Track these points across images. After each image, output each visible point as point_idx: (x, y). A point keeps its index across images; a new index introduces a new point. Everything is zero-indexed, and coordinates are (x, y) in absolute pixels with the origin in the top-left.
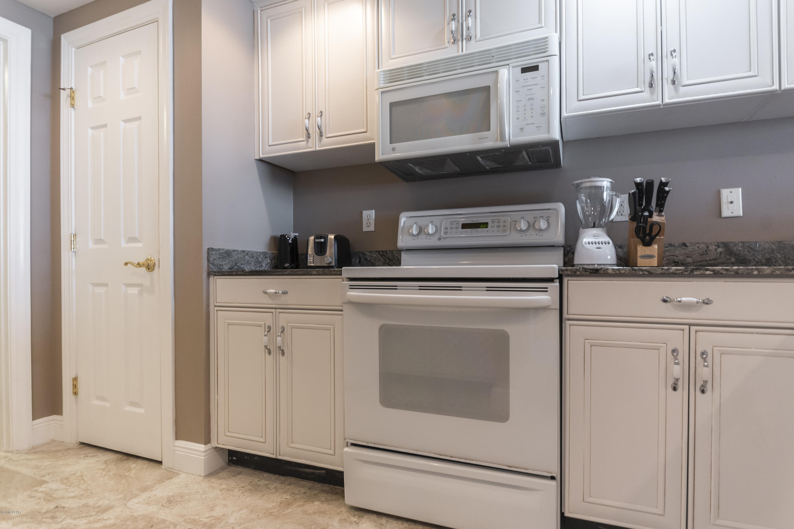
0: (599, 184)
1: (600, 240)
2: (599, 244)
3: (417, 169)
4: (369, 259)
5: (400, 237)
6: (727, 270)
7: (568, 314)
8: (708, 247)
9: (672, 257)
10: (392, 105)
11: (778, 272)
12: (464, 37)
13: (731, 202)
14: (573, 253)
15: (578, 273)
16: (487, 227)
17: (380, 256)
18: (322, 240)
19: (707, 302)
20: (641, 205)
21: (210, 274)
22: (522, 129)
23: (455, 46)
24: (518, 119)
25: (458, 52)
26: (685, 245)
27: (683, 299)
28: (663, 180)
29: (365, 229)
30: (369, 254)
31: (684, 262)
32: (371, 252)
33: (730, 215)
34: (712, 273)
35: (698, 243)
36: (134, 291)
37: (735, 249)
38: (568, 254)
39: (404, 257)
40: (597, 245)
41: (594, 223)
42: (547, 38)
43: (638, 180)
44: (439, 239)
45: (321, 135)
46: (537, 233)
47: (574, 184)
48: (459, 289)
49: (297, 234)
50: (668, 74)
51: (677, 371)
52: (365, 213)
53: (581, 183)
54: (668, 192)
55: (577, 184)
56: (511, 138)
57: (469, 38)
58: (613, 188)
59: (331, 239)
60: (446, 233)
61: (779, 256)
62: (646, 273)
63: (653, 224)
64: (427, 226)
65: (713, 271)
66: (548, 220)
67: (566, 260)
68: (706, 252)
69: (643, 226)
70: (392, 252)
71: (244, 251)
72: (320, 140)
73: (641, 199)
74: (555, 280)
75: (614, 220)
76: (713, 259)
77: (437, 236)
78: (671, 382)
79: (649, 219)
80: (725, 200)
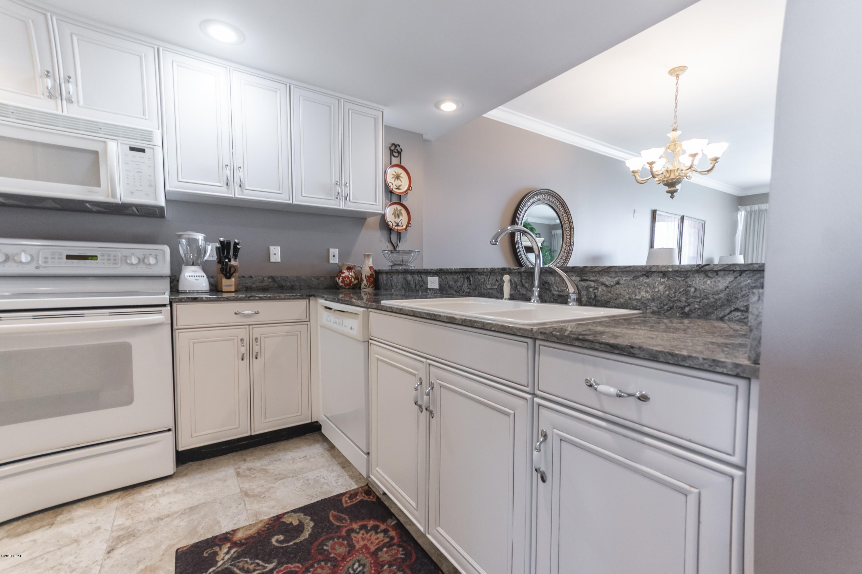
0: (196, 237)
1: (198, 274)
2: (197, 277)
6: (265, 297)
7: (177, 326)
8: (263, 278)
9: (244, 284)
11: (287, 297)
12: (64, 97)
13: (275, 254)
14: (178, 281)
15: (183, 300)
16: (95, 259)
19: (257, 313)
20: (224, 254)
22: (132, 193)
23: (53, 102)
24: (128, 184)
25: (58, 110)
26: (251, 277)
27: (246, 312)
28: (237, 241)
31: (251, 287)
33: (274, 261)
34: (258, 298)
35: (258, 276)
37: (277, 280)
38: (173, 281)
40: (196, 278)
41: (193, 262)
42: (149, 131)
43: (222, 239)
44: (38, 267)
46: (147, 266)
47: (176, 234)
48: (82, 315)
50: (237, 181)
51: (243, 350)
53: (183, 235)
54: (239, 249)
55: (179, 235)
56: (122, 198)
57: (70, 101)
58: (206, 240)
60: (46, 262)
61: (297, 284)
62: (225, 299)
63: (232, 266)
64: (19, 254)
65: (259, 297)
66: (156, 257)
67: (172, 285)
68: (263, 281)
69: (225, 268)
73: (223, 251)
74: (167, 306)
75: (208, 260)
76: (266, 285)
77: (34, 265)
78: (240, 356)
79: (229, 263)
80: (271, 252)
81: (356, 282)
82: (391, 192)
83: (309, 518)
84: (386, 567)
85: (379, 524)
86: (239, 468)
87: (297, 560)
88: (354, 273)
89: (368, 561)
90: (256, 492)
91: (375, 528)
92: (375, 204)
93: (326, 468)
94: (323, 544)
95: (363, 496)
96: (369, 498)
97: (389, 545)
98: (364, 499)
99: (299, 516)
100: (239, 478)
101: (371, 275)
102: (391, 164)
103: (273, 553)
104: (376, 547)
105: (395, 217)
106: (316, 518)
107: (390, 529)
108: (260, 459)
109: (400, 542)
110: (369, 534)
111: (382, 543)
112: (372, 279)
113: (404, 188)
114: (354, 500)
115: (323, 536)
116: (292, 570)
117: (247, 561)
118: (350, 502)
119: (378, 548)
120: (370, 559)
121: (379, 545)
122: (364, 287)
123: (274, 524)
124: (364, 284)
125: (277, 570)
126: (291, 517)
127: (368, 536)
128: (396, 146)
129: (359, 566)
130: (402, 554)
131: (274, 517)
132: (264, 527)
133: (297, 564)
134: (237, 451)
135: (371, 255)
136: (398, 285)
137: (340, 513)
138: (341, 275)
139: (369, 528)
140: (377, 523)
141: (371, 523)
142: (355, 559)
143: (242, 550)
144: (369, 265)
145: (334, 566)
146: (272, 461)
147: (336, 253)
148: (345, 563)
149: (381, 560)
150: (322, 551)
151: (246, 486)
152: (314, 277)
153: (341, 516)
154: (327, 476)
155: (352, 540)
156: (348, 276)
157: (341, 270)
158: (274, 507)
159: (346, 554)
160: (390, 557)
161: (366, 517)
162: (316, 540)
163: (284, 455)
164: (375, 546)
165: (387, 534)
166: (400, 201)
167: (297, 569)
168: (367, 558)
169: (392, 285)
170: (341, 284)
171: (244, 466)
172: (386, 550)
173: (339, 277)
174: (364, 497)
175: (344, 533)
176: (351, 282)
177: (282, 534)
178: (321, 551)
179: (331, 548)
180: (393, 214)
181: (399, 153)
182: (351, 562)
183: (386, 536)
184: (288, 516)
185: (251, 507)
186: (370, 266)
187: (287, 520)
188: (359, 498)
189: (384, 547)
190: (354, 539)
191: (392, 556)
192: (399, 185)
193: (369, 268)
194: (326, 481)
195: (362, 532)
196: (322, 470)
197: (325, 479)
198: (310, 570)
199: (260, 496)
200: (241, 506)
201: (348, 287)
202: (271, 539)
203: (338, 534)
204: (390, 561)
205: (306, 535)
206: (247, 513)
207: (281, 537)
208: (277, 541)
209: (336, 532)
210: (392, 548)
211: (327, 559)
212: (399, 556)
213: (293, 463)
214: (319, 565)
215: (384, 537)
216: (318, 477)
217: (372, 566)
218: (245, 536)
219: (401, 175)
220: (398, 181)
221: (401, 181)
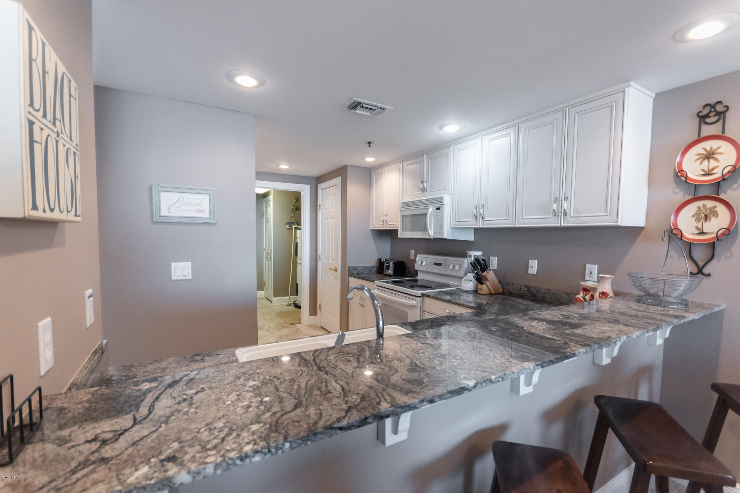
2: (468, 281)
4: (411, 271)
5: (416, 265)
7: (424, 309)
10: (403, 216)
12: (425, 190)
13: (533, 267)
16: (441, 265)
18: (388, 264)
21: (349, 276)
22: (435, 233)
23: (422, 193)
24: (434, 228)
25: (423, 197)
26: (513, 284)
29: (411, 258)
32: (412, 268)
33: (531, 273)
35: (518, 284)
36: (333, 278)
39: (418, 273)
42: (442, 197)
45: (387, 223)
46: (455, 271)
50: (480, 215)
52: (411, 251)
56: (432, 236)
59: (392, 264)
60: (429, 266)
66: (460, 266)
68: (520, 289)
71: (363, 266)
72: (387, 225)
74: (420, 297)
77: (426, 267)
79: (480, 274)
80: (530, 266)
82: (691, 184)
92: (605, 214)
102: (698, 137)
105: (698, 220)
113: (724, 171)
128: (712, 106)
147: (593, 269)
180: (693, 216)
181: (722, 114)
192: (711, 168)
219: (719, 151)
220: (709, 162)
221: (717, 160)
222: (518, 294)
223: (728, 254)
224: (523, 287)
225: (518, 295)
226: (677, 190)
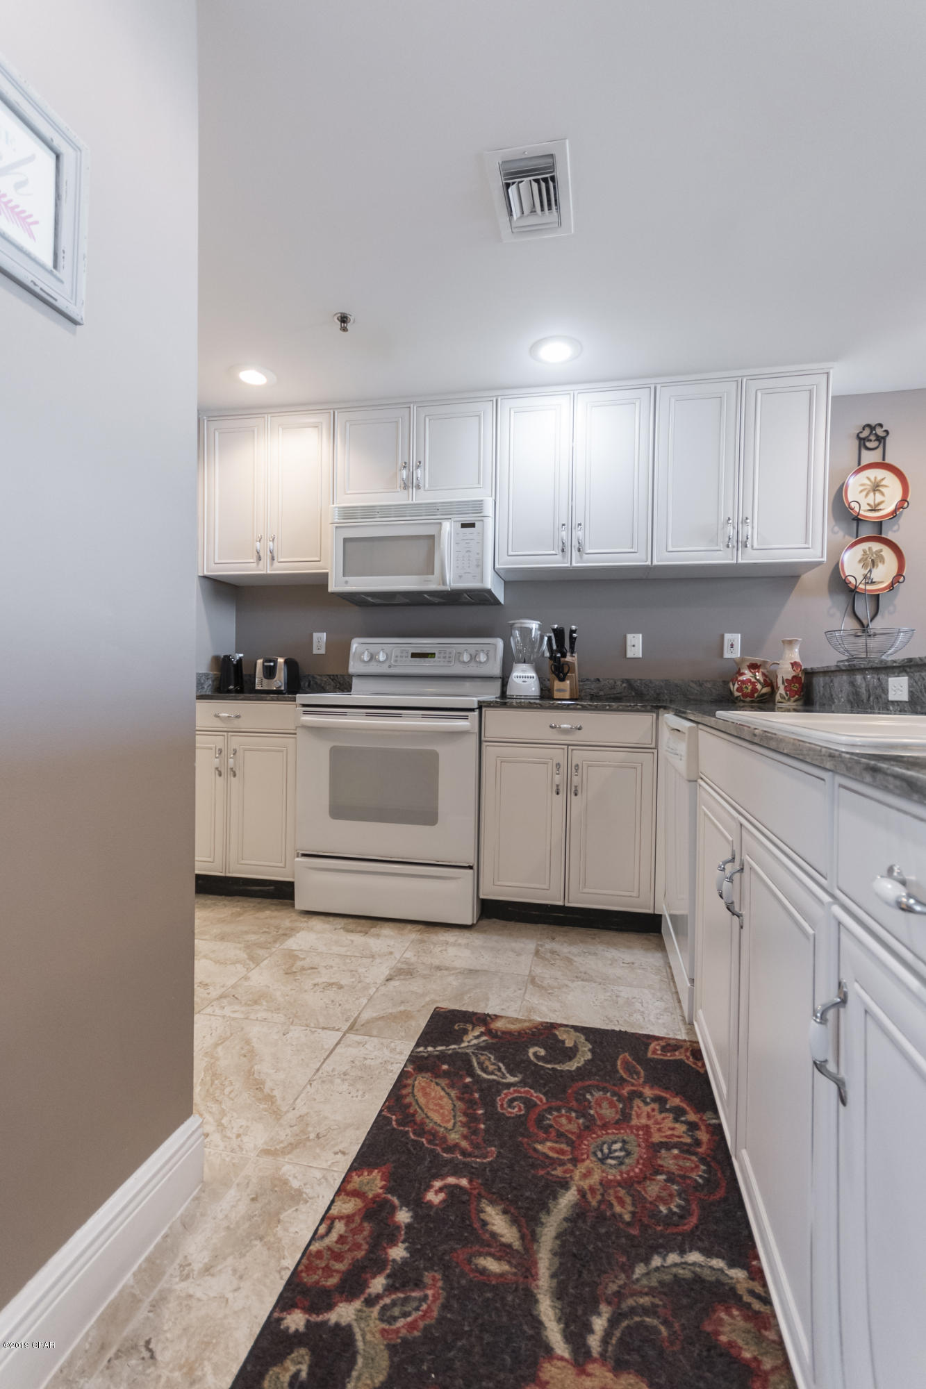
0: (527, 625)
1: (527, 675)
2: (526, 677)
3: (369, 599)
4: (319, 682)
5: (351, 663)
6: (589, 705)
7: (485, 737)
9: (582, 689)
10: (346, 540)
12: (414, 484)
13: (634, 646)
14: (507, 685)
15: (492, 705)
16: (432, 657)
17: (330, 680)
18: (272, 664)
19: (578, 728)
22: (460, 577)
23: (406, 492)
24: (458, 567)
25: (409, 500)
26: (598, 680)
28: (574, 627)
29: (315, 651)
30: (318, 677)
31: (599, 694)
32: (321, 676)
33: (632, 656)
34: (580, 707)
35: (607, 679)
37: (635, 685)
38: (503, 685)
39: (355, 681)
40: (524, 679)
41: (526, 659)
42: (482, 501)
43: (553, 626)
44: (390, 667)
45: (273, 559)
46: (477, 664)
47: (508, 623)
49: (241, 655)
50: (575, 543)
52: (316, 635)
53: (514, 624)
54: (575, 638)
55: (511, 623)
56: (452, 584)
57: (418, 487)
58: (540, 628)
59: (280, 663)
60: (396, 661)
61: (666, 691)
62: (539, 706)
63: (567, 663)
64: (378, 653)
65: (583, 705)
66: (488, 653)
67: (502, 690)
68: (614, 687)
69: (558, 666)
70: (343, 676)
72: (272, 564)
73: (557, 642)
74: (475, 710)
76: (619, 693)
77: (387, 663)
78: (555, 788)
79: (562, 659)
80: (629, 643)
81: (765, 690)
82: (858, 520)
83: (590, 1047)
84: (662, 1177)
85: (688, 1109)
86: (541, 946)
87: (544, 1091)
88: (763, 674)
89: (638, 1151)
90: (545, 984)
91: (678, 1113)
92: (806, 546)
93: (653, 991)
94: (588, 1089)
95: (686, 1056)
96: (695, 1064)
97: (687, 1150)
98: (686, 1061)
99: (578, 1037)
100: (535, 958)
101: (794, 677)
102: (859, 464)
103: (523, 1065)
104: (661, 1140)
105: (865, 566)
106: (598, 1051)
107: (703, 1127)
108: (571, 943)
109: (708, 1156)
110: (663, 1115)
111: (676, 1140)
112: (797, 685)
113: (888, 508)
114: (669, 1054)
115: (594, 1079)
116: (532, 1100)
117: (490, 1058)
118: (661, 1055)
119: (666, 1142)
120: (644, 1151)
121: (670, 1140)
122: (781, 700)
123: (543, 1031)
124: (780, 694)
125: (515, 1088)
126: (569, 1034)
127: (659, 1117)
128: (872, 428)
129: (621, 1150)
130: (701, 1177)
131: (547, 1023)
132: (530, 1029)
133: (541, 1096)
134: (550, 924)
135: (797, 640)
136: (842, 697)
137: (636, 1061)
138: (737, 678)
139: (668, 1107)
140: (685, 1106)
141: (676, 1101)
142: (620, 1136)
143: (492, 1043)
144: (791, 658)
145: (587, 1128)
146: (585, 953)
147: (736, 641)
148: (604, 1132)
149: (660, 1162)
150: (581, 1097)
151: (538, 971)
152: (695, 682)
153: (634, 1067)
154: (647, 1003)
155: (632, 1108)
156: (750, 680)
157: (739, 670)
158: (556, 1011)
159: (613, 1122)
160: (676, 1167)
161: (672, 1088)
162: (582, 1079)
163: (603, 950)
164: (662, 1137)
165: (692, 1132)
166: (881, 533)
167: (539, 1102)
168: (639, 1146)
169: (832, 695)
170: (737, 694)
171: (549, 945)
172: (677, 1154)
173: (734, 680)
174: (688, 1058)
175: (625, 1092)
176: (754, 690)
177: (545, 1049)
178: (581, 1099)
179: (596, 1101)
180: (860, 561)
181: (881, 440)
182: (612, 1137)
183: (690, 1134)
184: (564, 1031)
185: (530, 998)
186: (792, 662)
187: (561, 1035)
188: (678, 1055)
189: (676, 1148)
190: (635, 1108)
191: (681, 1168)
192: (876, 502)
193: (790, 666)
194: (641, 1010)
195: (653, 1105)
196: (646, 991)
197: (642, 1006)
198: (554, 1113)
199: (546, 990)
200: (520, 992)
201: (748, 699)
202: (529, 1048)
203: (616, 1089)
204: (674, 1174)
205: (573, 1065)
206: (522, 1003)
207: (542, 1052)
208: (535, 1054)
209: (614, 1085)
210: (688, 1156)
211: (582, 1113)
212: (694, 1175)
213: (611, 965)
214: (568, 1114)
215: (684, 1132)
216: (634, 998)
217: (641, 1161)
218: (504, 1029)
219: (883, 483)
220: (875, 494)
221: (883, 494)
222: (609, 696)
223: (891, 608)
224: (619, 683)
225: (610, 698)
226: (836, 529)
